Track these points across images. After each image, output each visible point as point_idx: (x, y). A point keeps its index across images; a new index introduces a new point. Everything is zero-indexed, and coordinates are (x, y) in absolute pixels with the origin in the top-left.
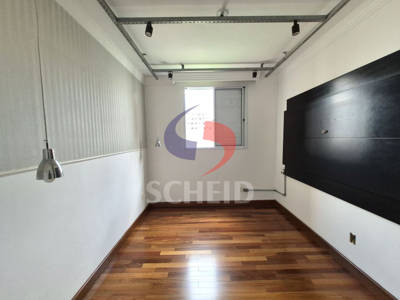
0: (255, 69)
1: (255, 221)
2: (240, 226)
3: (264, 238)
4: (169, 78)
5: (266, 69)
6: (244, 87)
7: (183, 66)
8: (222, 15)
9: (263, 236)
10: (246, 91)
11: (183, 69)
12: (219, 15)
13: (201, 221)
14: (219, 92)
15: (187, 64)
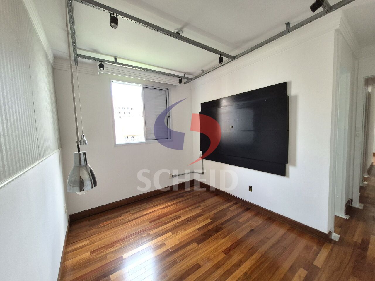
0: (180, 77)
1: (188, 199)
2: (180, 206)
3: (202, 208)
4: (100, 68)
5: (188, 78)
6: (168, 89)
7: (116, 59)
8: (178, 34)
9: (200, 206)
10: (169, 92)
11: (116, 62)
12: (175, 32)
13: (144, 213)
14: (146, 90)
15: (120, 58)
